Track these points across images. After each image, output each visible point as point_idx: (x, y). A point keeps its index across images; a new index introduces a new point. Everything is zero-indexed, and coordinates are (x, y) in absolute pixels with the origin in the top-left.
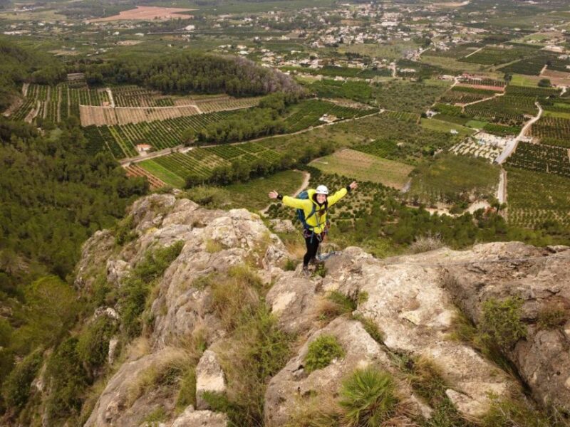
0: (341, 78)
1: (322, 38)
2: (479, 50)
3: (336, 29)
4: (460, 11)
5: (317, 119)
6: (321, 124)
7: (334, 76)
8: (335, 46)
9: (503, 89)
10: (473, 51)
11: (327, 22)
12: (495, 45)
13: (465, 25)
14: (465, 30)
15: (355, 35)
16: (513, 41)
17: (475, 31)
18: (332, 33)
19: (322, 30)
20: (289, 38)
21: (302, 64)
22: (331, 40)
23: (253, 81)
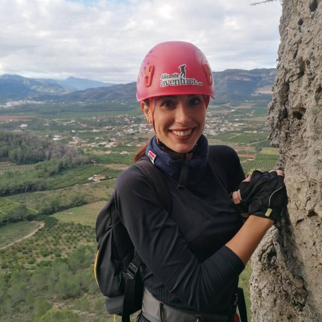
0: (125, 153)
1: (124, 130)
2: (239, 134)
3: (136, 125)
4: (229, 115)
5: (86, 179)
6: (87, 182)
7: (121, 151)
8: (133, 134)
9: (254, 156)
10: (234, 135)
11: (131, 121)
12: (250, 132)
13: (231, 122)
14: (231, 124)
15: (150, 129)
16: (264, 129)
17: (236, 125)
18: (133, 128)
19: (126, 126)
20: (99, 131)
21: (100, 145)
22: (131, 131)
23: (36, 150)
